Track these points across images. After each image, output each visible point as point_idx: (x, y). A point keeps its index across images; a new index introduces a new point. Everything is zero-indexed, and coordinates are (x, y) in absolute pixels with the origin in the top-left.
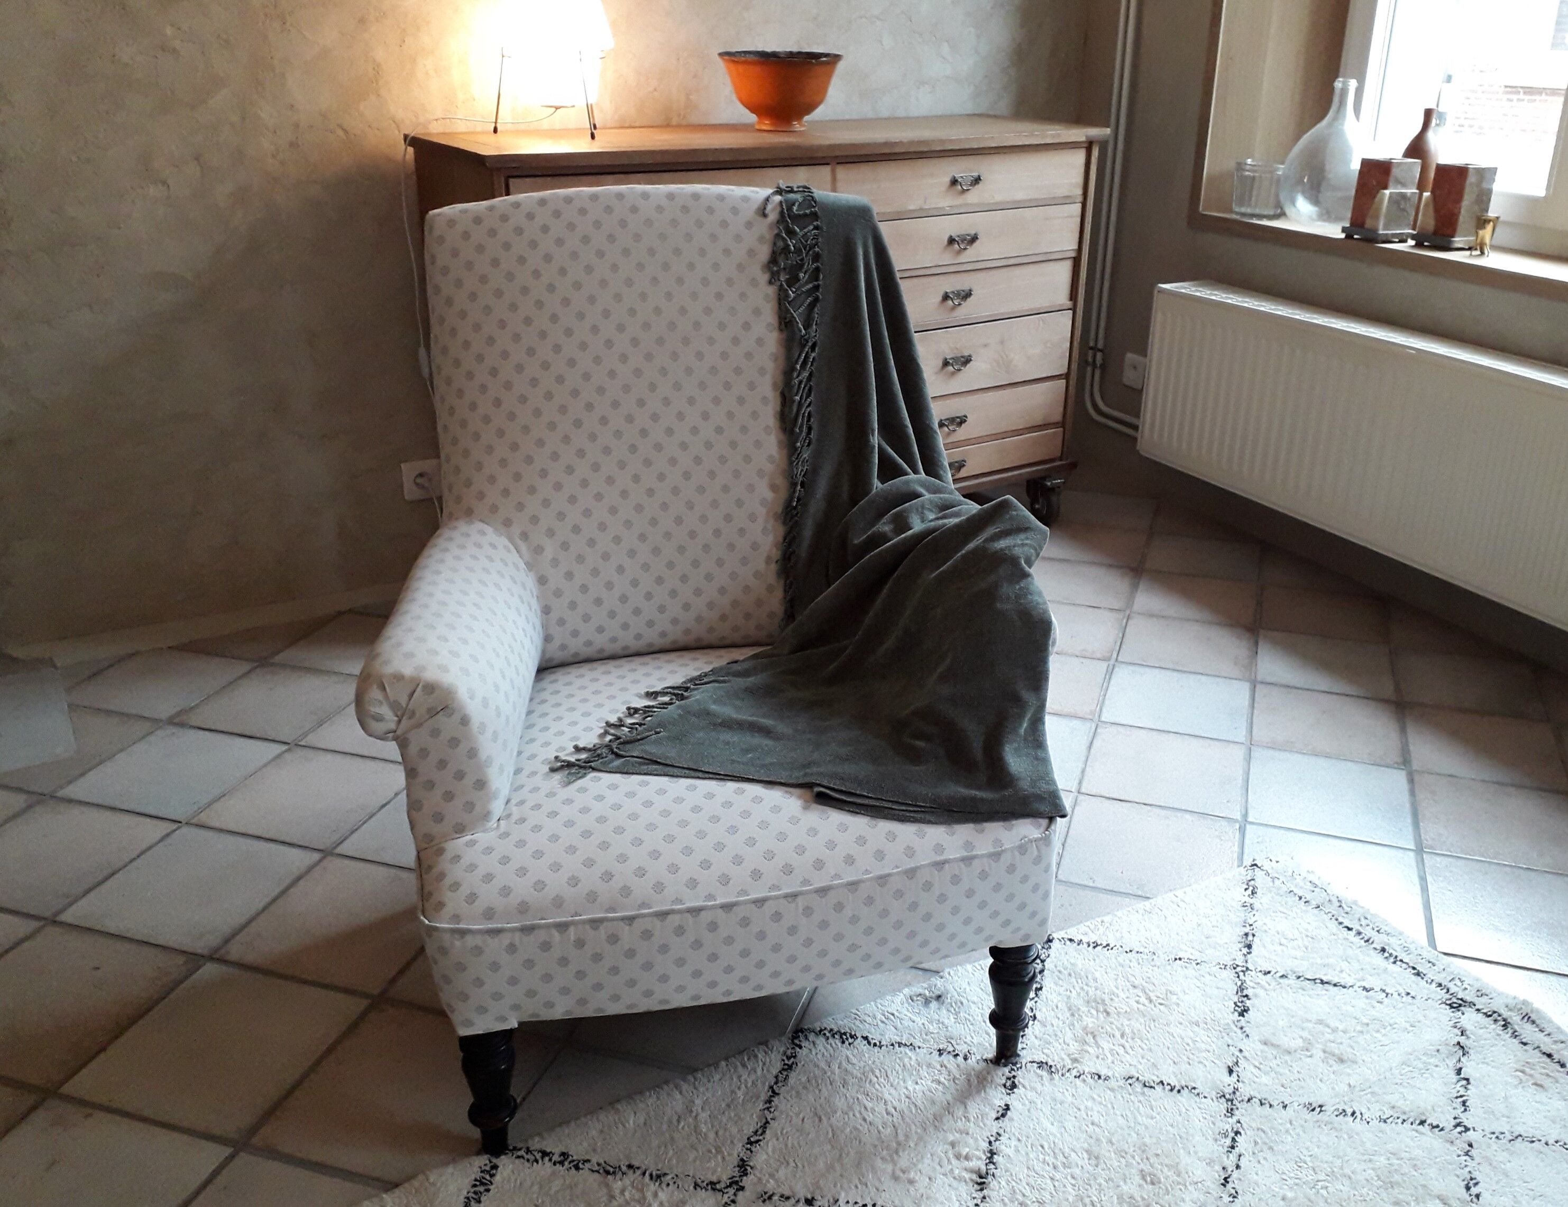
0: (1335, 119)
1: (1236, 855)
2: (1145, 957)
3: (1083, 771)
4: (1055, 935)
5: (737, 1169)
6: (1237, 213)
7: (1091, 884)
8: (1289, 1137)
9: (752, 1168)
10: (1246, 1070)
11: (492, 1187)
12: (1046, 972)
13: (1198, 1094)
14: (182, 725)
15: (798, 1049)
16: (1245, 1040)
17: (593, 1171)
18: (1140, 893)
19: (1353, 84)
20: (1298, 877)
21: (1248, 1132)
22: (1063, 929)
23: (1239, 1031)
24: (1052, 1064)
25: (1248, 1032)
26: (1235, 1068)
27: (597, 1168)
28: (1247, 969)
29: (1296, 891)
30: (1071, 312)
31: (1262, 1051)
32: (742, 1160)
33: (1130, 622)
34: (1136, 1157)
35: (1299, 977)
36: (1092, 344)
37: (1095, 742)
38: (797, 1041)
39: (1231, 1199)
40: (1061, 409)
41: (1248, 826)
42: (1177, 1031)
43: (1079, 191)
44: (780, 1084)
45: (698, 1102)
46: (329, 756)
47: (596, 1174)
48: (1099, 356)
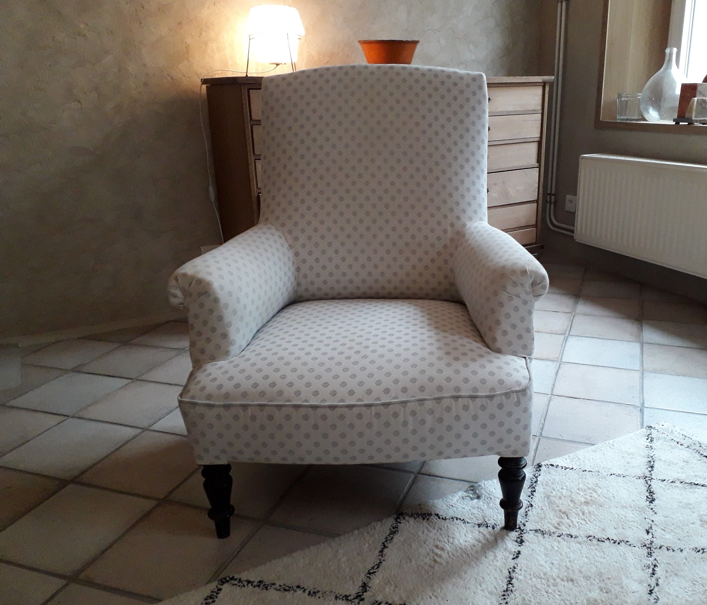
0: (666, 69)
1: (639, 423)
2: (594, 474)
3: (554, 385)
4: (543, 463)
5: (361, 588)
6: (619, 119)
7: (560, 438)
8: (686, 567)
9: (370, 588)
10: (657, 531)
11: (216, 600)
12: (538, 482)
13: (630, 545)
14: (78, 372)
15: (399, 524)
16: (655, 515)
17: (276, 590)
18: (588, 442)
19: (675, 50)
20: (675, 432)
21: (662, 565)
22: (546, 460)
23: (650, 510)
24: (543, 530)
25: (656, 511)
26: (650, 531)
27: (278, 588)
28: (652, 479)
29: (675, 439)
30: (538, 168)
31: (665, 521)
32: (364, 583)
33: (575, 318)
34: (596, 580)
35: (682, 482)
36: (549, 192)
37: (559, 371)
38: (398, 520)
39: (655, 601)
40: (535, 219)
41: (645, 409)
42: (613, 510)
43: (540, 108)
44: (388, 542)
45: (341, 551)
46: (153, 385)
47: (279, 592)
48: (553, 197)
